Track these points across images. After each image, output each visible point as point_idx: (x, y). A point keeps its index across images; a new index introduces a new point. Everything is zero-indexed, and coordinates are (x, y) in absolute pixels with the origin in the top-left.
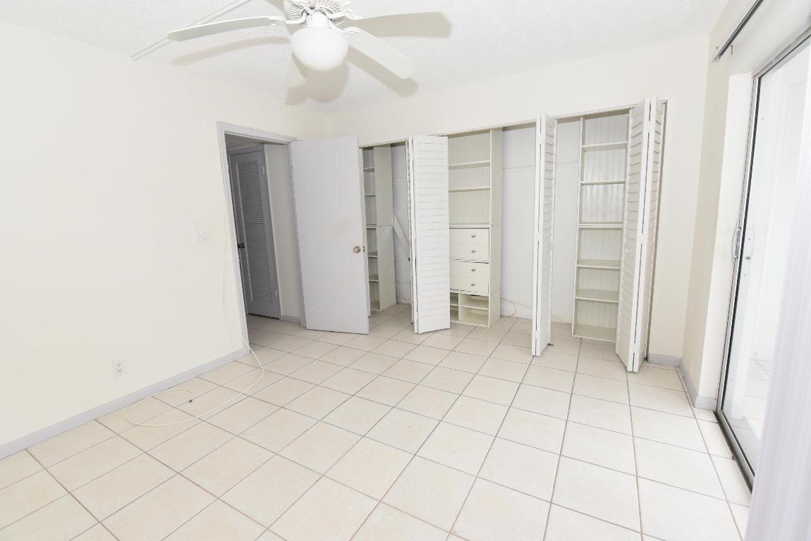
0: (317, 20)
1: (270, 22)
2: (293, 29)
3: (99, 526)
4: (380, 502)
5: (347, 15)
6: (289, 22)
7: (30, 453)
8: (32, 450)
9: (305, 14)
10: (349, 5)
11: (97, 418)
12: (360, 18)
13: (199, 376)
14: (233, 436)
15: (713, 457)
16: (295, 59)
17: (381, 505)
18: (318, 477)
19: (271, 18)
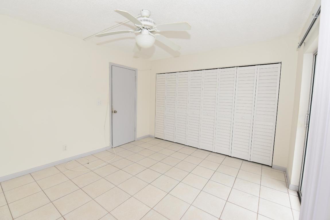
0: (145, 31)
1: (129, 32)
2: (137, 34)
3: (51, 203)
4: (152, 209)
5: (155, 30)
6: (135, 32)
7: (31, 175)
8: (32, 174)
9: (141, 30)
10: (156, 27)
11: (55, 166)
12: (160, 31)
13: (93, 154)
14: (101, 178)
15: (293, 210)
16: (137, 44)
17: (152, 210)
18: (130, 196)
19: (129, 31)
